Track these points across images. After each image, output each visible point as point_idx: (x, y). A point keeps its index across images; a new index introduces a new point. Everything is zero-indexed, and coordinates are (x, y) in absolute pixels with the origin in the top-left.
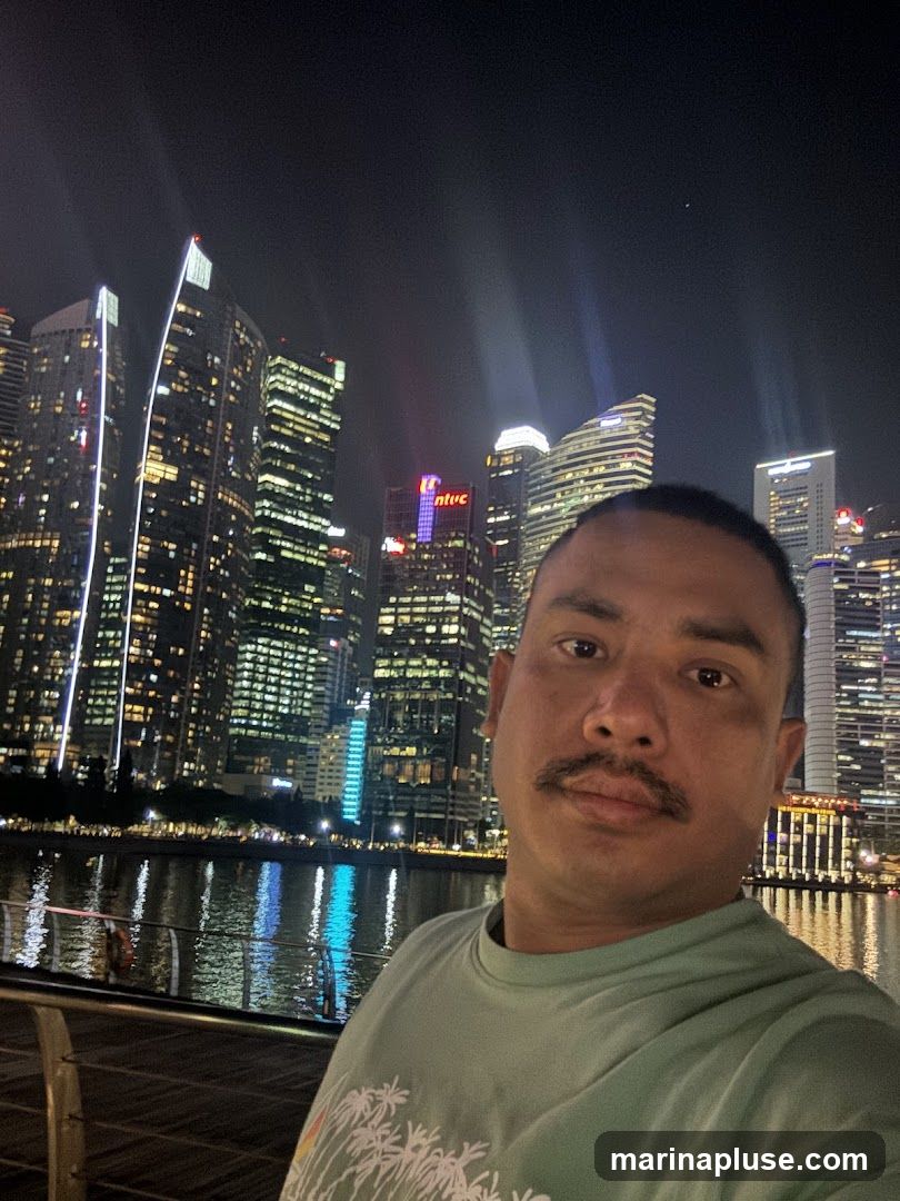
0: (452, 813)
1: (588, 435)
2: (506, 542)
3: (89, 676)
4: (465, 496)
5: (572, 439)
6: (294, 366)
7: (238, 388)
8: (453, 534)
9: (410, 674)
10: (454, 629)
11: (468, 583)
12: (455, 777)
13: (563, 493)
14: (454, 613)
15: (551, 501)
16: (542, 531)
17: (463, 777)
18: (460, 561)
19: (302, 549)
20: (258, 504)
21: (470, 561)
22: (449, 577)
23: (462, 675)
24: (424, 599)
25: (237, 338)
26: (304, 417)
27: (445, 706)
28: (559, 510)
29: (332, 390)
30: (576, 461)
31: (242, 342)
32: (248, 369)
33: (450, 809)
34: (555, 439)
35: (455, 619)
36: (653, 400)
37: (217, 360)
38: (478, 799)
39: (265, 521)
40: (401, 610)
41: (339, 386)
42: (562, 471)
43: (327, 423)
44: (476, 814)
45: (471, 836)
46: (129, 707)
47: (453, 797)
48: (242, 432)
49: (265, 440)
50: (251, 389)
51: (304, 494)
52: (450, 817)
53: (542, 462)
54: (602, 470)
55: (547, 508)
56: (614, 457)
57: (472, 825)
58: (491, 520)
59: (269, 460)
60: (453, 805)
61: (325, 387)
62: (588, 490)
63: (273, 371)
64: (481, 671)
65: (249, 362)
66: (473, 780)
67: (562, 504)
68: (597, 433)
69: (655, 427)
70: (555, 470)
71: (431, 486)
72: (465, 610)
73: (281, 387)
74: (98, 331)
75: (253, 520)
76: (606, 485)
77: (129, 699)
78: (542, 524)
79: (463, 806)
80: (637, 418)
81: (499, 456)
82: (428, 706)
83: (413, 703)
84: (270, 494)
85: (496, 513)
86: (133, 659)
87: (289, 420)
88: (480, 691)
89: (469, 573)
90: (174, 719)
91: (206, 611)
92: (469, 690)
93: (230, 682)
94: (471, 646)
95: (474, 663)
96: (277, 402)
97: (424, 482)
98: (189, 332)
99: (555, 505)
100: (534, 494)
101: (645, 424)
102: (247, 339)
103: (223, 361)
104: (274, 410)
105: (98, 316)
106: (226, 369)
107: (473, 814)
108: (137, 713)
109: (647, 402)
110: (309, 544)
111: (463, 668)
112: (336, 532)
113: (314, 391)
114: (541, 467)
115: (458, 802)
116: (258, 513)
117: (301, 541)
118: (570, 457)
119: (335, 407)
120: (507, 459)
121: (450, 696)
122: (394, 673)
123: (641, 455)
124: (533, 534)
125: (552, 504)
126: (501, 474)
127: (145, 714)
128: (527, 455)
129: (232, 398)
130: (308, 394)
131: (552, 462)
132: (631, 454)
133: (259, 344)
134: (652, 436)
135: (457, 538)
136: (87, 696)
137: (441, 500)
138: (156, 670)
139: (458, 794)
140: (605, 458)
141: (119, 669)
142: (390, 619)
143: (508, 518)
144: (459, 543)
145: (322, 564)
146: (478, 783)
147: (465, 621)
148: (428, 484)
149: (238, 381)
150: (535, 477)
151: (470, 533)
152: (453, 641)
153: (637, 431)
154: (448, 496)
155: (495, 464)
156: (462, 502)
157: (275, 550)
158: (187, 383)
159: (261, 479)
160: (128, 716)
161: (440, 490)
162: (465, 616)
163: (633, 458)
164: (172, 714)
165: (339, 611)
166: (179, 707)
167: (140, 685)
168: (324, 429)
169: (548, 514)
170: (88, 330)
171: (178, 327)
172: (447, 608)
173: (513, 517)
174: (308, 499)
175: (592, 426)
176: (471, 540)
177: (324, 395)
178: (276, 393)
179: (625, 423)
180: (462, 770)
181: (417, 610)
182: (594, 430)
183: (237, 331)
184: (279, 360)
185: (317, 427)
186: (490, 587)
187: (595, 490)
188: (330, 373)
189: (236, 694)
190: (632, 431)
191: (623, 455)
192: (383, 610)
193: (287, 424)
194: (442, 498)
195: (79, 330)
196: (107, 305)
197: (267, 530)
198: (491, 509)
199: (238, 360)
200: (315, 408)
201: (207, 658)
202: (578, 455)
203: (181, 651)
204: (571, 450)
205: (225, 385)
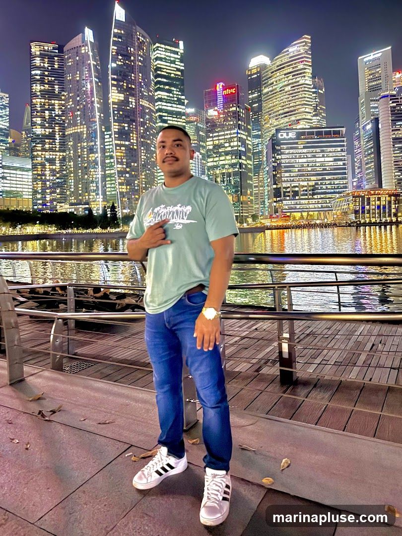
0: (242, 213)
1: (284, 56)
2: (257, 104)
3: (104, 177)
4: (234, 89)
5: (278, 58)
6: (163, 46)
7: (142, 59)
8: (231, 105)
9: (221, 163)
10: (235, 143)
11: (239, 124)
12: (242, 200)
13: (276, 82)
14: (235, 137)
15: (272, 85)
16: (270, 99)
17: (245, 199)
18: (236, 115)
19: (176, 119)
20: (156, 104)
21: (239, 115)
22: (232, 123)
23: (240, 161)
24: (223, 133)
25: (139, 39)
26: (170, 66)
27: (235, 174)
28: (276, 89)
29: (179, 54)
30: (280, 68)
31: (141, 40)
32: (145, 51)
33: (241, 211)
34: (272, 59)
35: (235, 139)
36: (310, 37)
37: (132, 49)
38: (253, 207)
39: (160, 110)
40: (214, 139)
41: (182, 52)
42: (275, 73)
43: (179, 67)
44: (253, 212)
45: (250, 220)
46: (120, 187)
47: (242, 207)
48: (146, 76)
49: (156, 78)
50: (147, 59)
51: (174, 97)
52: (241, 214)
53: (267, 70)
54: (291, 70)
55: (271, 89)
56: (295, 64)
57: (250, 216)
58: (250, 97)
59: (158, 86)
60: (242, 210)
61: (177, 53)
62: (286, 79)
63: (155, 50)
64: (249, 158)
65: (145, 48)
66: (249, 200)
67: (276, 86)
68: (288, 55)
69: (311, 48)
70: (272, 73)
71: (221, 87)
72: (239, 135)
73: (159, 55)
74: (87, 45)
75: (155, 110)
76: (293, 76)
77: (120, 184)
78: (270, 95)
79: (247, 210)
80: (304, 46)
81: (251, 70)
82: (229, 175)
83: (223, 174)
84: (160, 100)
85: (252, 93)
86: (119, 169)
87: (164, 69)
88: (249, 166)
89: (239, 120)
90: (137, 189)
91: (142, 148)
92: (244, 166)
93: (156, 174)
94: (244, 149)
95: (245, 156)
96: (158, 62)
97: (218, 85)
98: (120, 40)
99: (274, 87)
100: (265, 84)
101: (307, 48)
102: (143, 39)
103: (134, 49)
104: (158, 66)
105: (86, 39)
106: (136, 52)
107: (251, 212)
108: (124, 189)
109: (307, 38)
110: (178, 117)
111: (240, 158)
112: (190, 110)
113: (172, 55)
114: (267, 72)
115: (244, 208)
116: (157, 108)
117: (175, 116)
118: (278, 66)
119: (181, 62)
120: (254, 70)
121: (237, 170)
122: (215, 164)
123: (306, 61)
124: (266, 100)
125: (272, 87)
126: (252, 77)
127: (127, 189)
128: (263, 67)
129: (140, 64)
130: (170, 57)
131: (270, 70)
132: (302, 62)
133: (148, 40)
134: (310, 53)
135: (233, 106)
137: (225, 92)
138: (128, 172)
139: (243, 206)
140: (292, 65)
141: (115, 173)
142: (211, 143)
143: (257, 95)
144: (234, 109)
145: (184, 124)
146: (251, 201)
147: (240, 139)
148: (219, 86)
149: (142, 57)
150: (265, 77)
151: (238, 103)
152: (236, 148)
153: (304, 52)
154: (228, 90)
155: (249, 73)
156: (234, 92)
157: (165, 121)
158: (122, 60)
159: (156, 94)
160: (121, 190)
161: (224, 88)
162: (239, 137)
163: (303, 63)
164: (136, 188)
165: (196, 142)
166: (138, 186)
167: (123, 178)
168: (178, 70)
169: (271, 91)
170: (83, 46)
171: (115, 39)
172: (232, 136)
173: (259, 94)
174: (176, 99)
175: (286, 52)
176: (238, 107)
177: (176, 56)
178: (157, 59)
179: (299, 49)
180: (244, 197)
181: (220, 138)
182: (287, 53)
183: (138, 36)
184: (157, 45)
185: (175, 69)
186: (250, 125)
187: (289, 78)
188: (177, 46)
189: (159, 178)
190: (302, 51)
191: (299, 62)
192: (208, 140)
193: (163, 70)
194: (225, 91)
195: (80, 46)
196: (89, 34)
197: (161, 114)
198: (250, 92)
199: (140, 48)
200: (174, 62)
201: (145, 166)
202: (281, 65)
203: (136, 165)
204: (278, 64)
205: (136, 59)
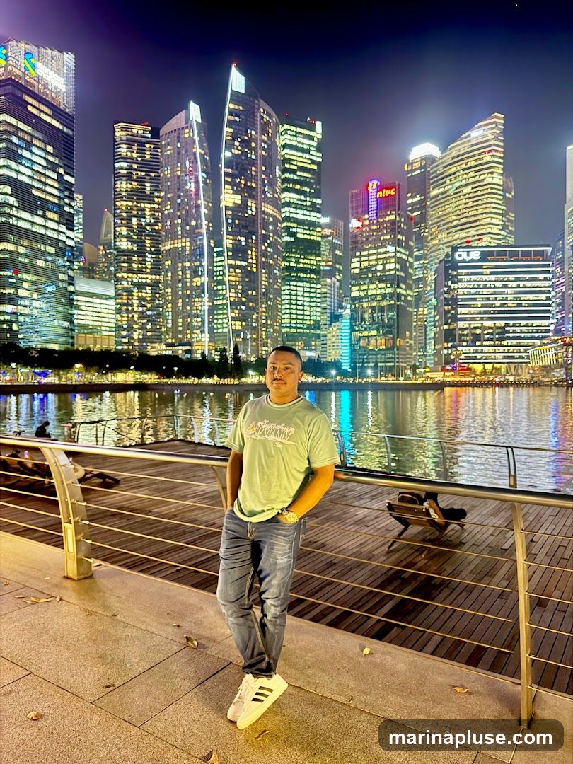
0: (398, 362)
1: (464, 143)
2: (419, 213)
3: (213, 309)
4: (394, 190)
5: (454, 147)
6: (293, 128)
7: (266, 146)
8: (389, 213)
9: (370, 293)
10: (392, 266)
11: (399, 239)
12: (398, 344)
13: (450, 180)
14: (392, 257)
15: (443, 186)
16: (439, 204)
17: (402, 343)
18: (394, 228)
19: (308, 232)
20: (283, 210)
21: (399, 227)
22: (388, 237)
23: (399, 290)
24: (375, 251)
25: (262, 118)
26: (302, 157)
27: (390, 308)
28: (448, 191)
29: (315, 139)
30: (458, 160)
31: (265, 120)
32: (270, 135)
33: (397, 360)
34: (444, 149)
35: (393, 260)
36: (502, 116)
37: (253, 133)
38: (411, 354)
39: (287, 219)
40: (362, 259)
41: (320, 137)
42: (449, 167)
43: (314, 158)
44: (411, 362)
45: (409, 372)
46: (233, 323)
47: (398, 354)
48: (270, 171)
49: (283, 173)
50: (272, 147)
51: (306, 201)
52: (397, 364)
53: (437, 163)
54: (473, 163)
55: (442, 190)
56: (479, 154)
57: (409, 367)
58: (409, 201)
59: (286, 185)
60: (398, 358)
61: (311, 138)
62: (465, 176)
63: (283, 133)
64: (409, 287)
65: (270, 131)
66: (408, 344)
67: (450, 187)
68: (469, 141)
69: (504, 132)
70: (445, 167)
71: (375, 187)
72: (398, 255)
73: (288, 142)
74: (191, 126)
75: (281, 219)
76: (476, 172)
77: (233, 319)
78: (440, 200)
79: (404, 359)
80: (493, 129)
81: (412, 164)
82: (381, 309)
83: (373, 308)
84: (288, 204)
85: (412, 197)
86: (232, 299)
87: (294, 160)
88: (409, 298)
89: (399, 233)
90: (255, 327)
91: (264, 271)
92: (403, 298)
93: (279, 306)
94: (403, 274)
95: (405, 283)
96: (287, 151)
97: (370, 184)
98: (238, 119)
99: (446, 188)
100: (434, 182)
101: (498, 132)
102: (268, 118)
103: (257, 133)
104: (286, 156)
105: (191, 119)
106: (258, 136)
107: (409, 362)
108: (238, 325)
109: (498, 118)
110: (311, 229)
111: (398, 287)
112: (325, 220)
113: (306, 141)
114: (437, 166)
115: (400, 356)
116: (283, 215)
117: (307, 228)
118: (453, 158)
119: (318, 150)
120: (416, 164)
121: (392, 302)
122: (362, 294)
123: (497, 151)
124: (433, 207)
125: (444, 187)
126: (414, 174)
127: (242, 326)
128: (430, 160)
129: (263, 153)
130: (303, 144)
131: (442, 163)
132: (489, 151)
133: (274, 119)
134: (502, 139)
135: (391, 214)
136: (213, 319)
137: (380, 194)
138: (243, 304)
139: (400, 352)
140: (475, 156)
141: (226, 304)
142: (358, 265)
143: (419, 199)
144: (392, 217)
145: (319, 239)
146: (410, 346)
147: (398, 260)
148: (373, 186)
149: (266, 143)
150: (433, 173)
151: (399, 210)
152: (392, 272)
153: (493, 137)
154: (384, 190)
155: (410, 168)
156: (393, 193)
157: (293, 235)
158: (239, 148)
159: (283, 195)
160: (234, 327)
161: (380, 188)
162: (398, 258)
163: (491, 154)
164: (254, 325)
165: (330, 264)
166: (257, 321)
167: (237, 311)
168: (313, 162)
169: (442, 194)
170: (187, 127)
171: (231, 118)
172: (388, 255)
173: (423, 197)
174: (309, 204)
175: (466, 137)
176: (399, 214)
177: (311, 143)
178: (285, 146)
179: (486, 133)
180: (402, 340)
181: (371, 258)
182: (467, 139)
183: (262, 114)
184: (286, 126)
185: (309, 162)
186: (412, 241)
187: (469, 175)
188: (313, 128)
189: (283, 312)
190: (490, 137)
191: (485, 153)
192: (353, 260)
193: (293, 163)
194: (381, 192)
195: (183, 128)
196: (194, 111)
197: (289, 224)
198: (409, 195)
199: (264, 131)
200: (308, 151)
201: (267, 295)
202: (458, 156)
203: (254, 293)
204: (454, 154)
205: (259, 146)
